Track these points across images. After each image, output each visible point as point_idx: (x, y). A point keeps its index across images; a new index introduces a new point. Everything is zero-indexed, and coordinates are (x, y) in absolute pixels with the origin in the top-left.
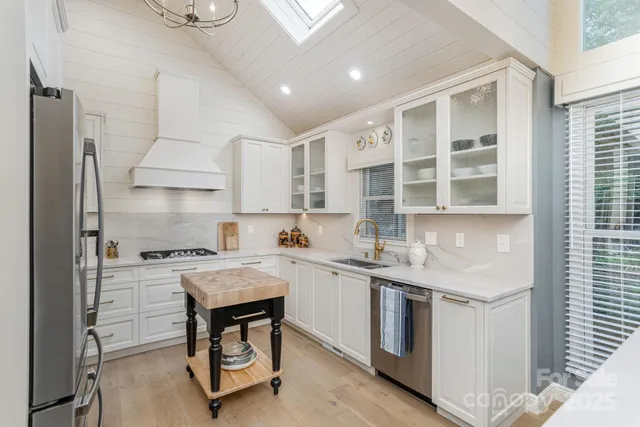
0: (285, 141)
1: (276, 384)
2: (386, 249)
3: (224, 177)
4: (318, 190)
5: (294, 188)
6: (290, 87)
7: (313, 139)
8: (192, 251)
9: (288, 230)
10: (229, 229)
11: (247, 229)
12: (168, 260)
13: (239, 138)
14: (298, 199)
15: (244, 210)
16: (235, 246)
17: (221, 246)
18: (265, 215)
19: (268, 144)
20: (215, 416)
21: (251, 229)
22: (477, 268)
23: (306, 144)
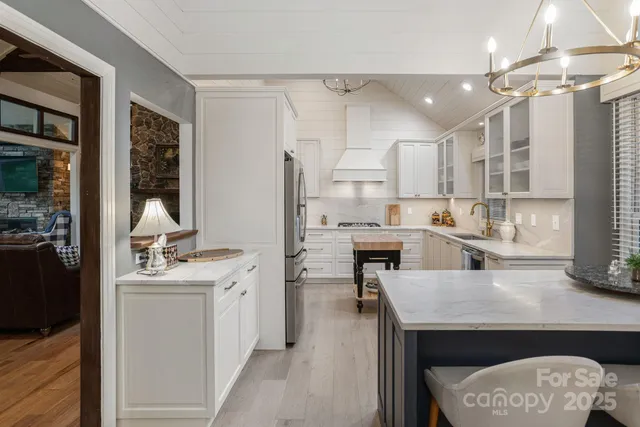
0: (434, 140)
4: (451, 179)
5: (439, 178)
6: (433, 99)
7: (448, 138)
8: (365, 224)
9: (440, 212)
10: (393, 209)
11: (408, 210)
13: (399, 141)
14: (440, 187)
15: (401, 196)
16: (397, 222)
17: (386, 221)
18: (418, 199)
19: (419, 144)
20: (360, 311)
21: (410, 211)
22: (543, 243)
23: (444, 141)
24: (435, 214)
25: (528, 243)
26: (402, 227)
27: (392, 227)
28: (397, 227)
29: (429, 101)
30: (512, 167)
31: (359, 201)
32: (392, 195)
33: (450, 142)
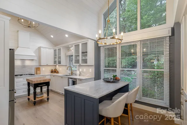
0: (52, 48)
1: (48, 99)
2: (73, 73)
3: (36, 57)
4: (59, 60)
5: (54, 59)
6: (53, 36)
7: (58, 48)
8: (28, 74)
9: (53, 69)
10: (38, 69)
11: (43, 69)
12: (22, 76)
13: (40, 47)
14: (55, 62)
15: (42, 65)
16: (39, 73)
17: (36, 73)
18: (47, 65)
19: (48, 49)
20: (35, 105)
21: (44, 69)
22: (87, 75)
23: (57, 49)
24: (52, 70)
25: (83, 76)
26: (41, 75)
27: (38, 75)
28: (39, 75)
29: (52, 36)
30: (82, 58)
31: (24, 67)
32: (37, 64)
33: (59, 50)
